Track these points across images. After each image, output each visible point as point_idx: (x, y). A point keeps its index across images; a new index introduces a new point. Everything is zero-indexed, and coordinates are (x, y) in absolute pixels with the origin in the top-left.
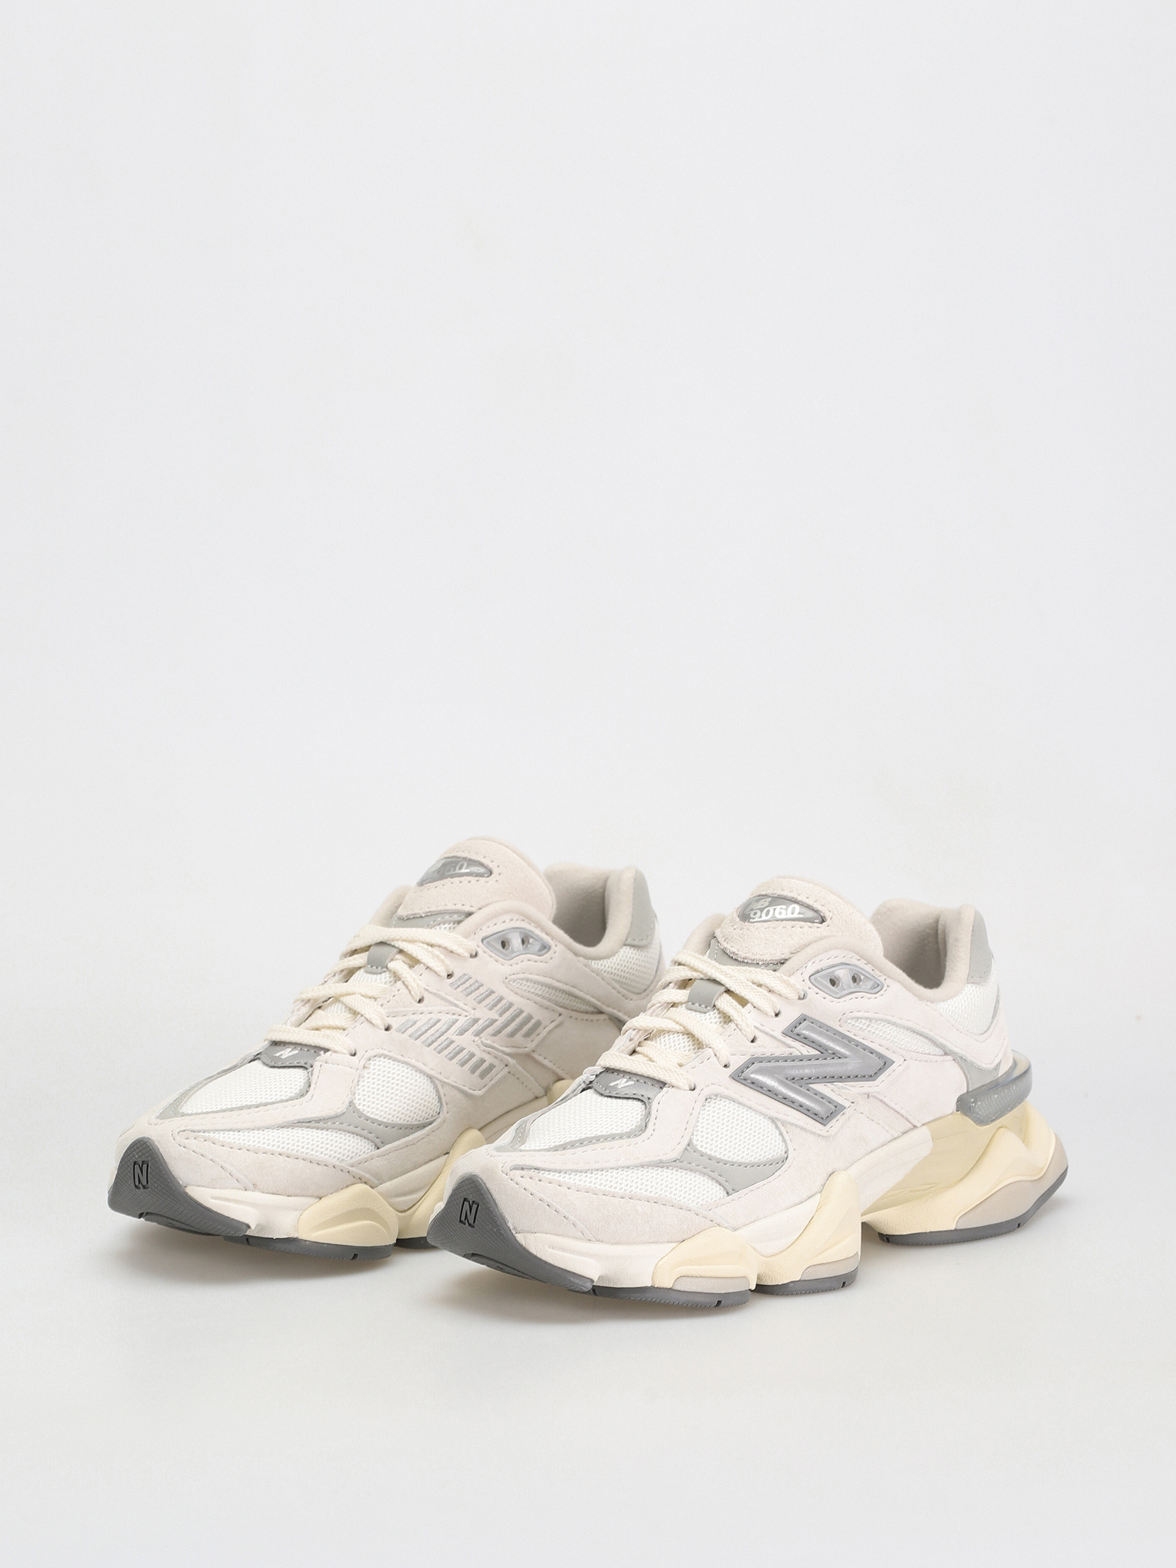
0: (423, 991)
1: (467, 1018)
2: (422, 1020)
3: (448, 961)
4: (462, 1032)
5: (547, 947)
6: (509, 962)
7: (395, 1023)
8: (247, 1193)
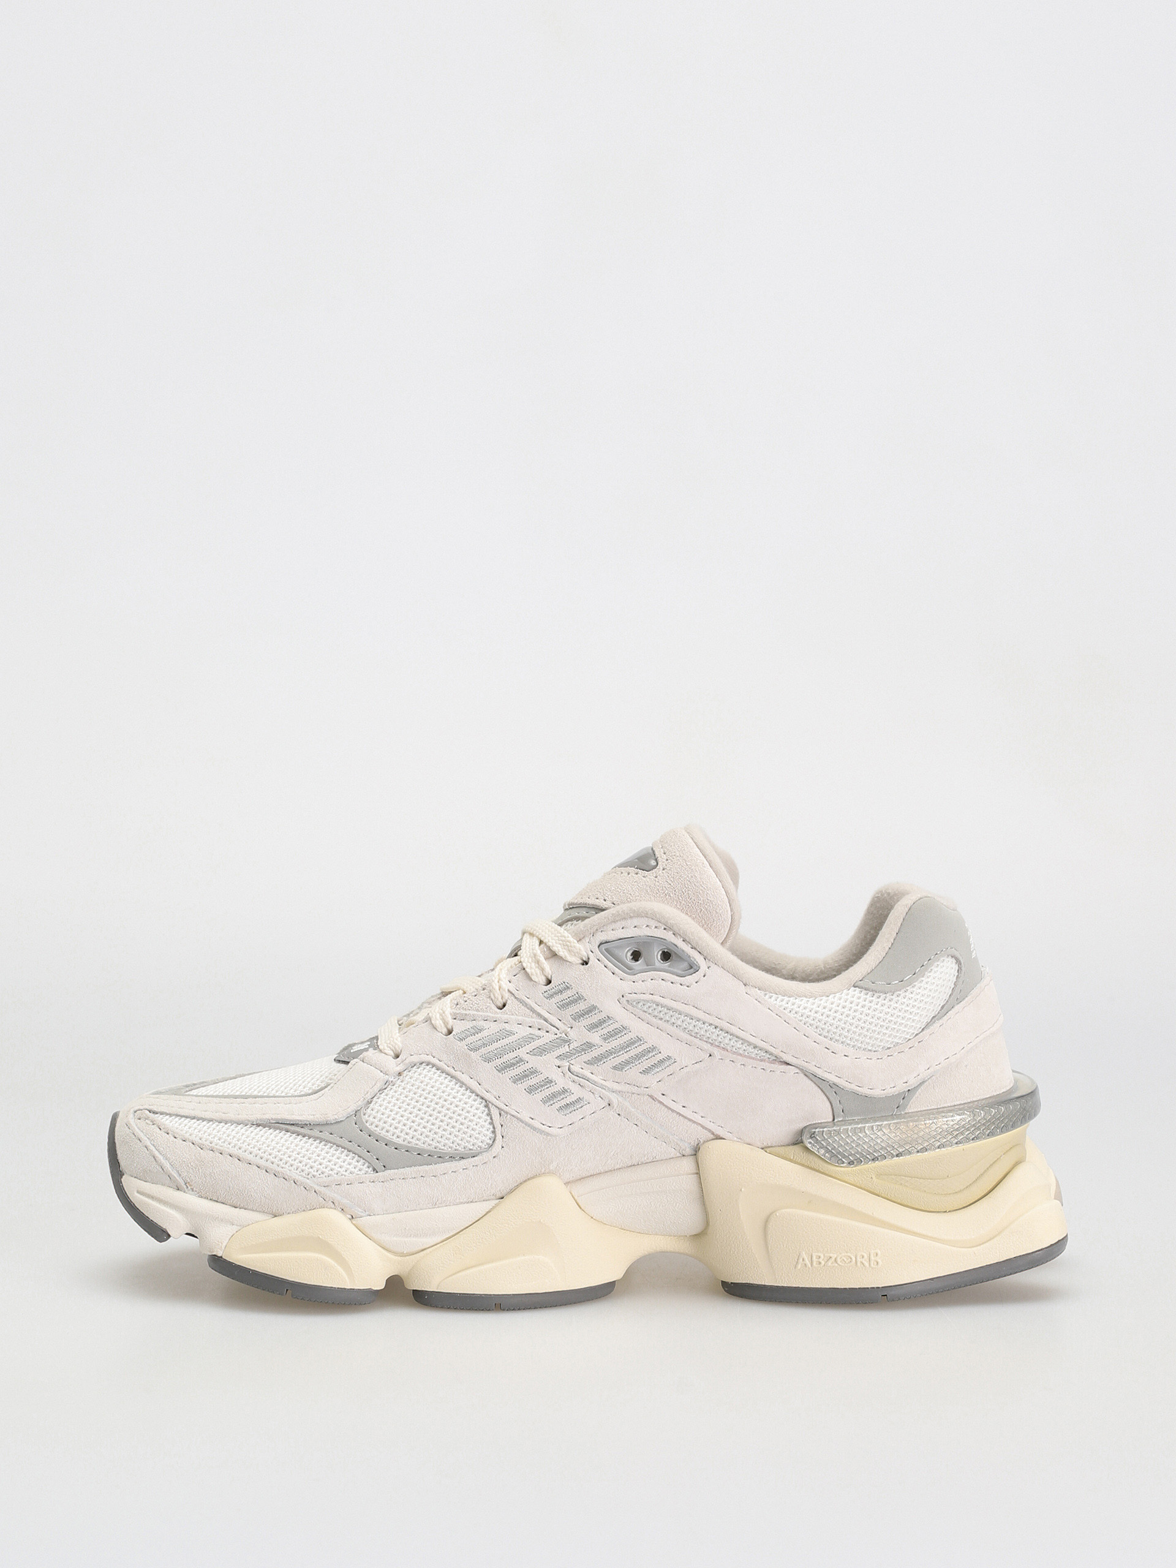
0: (507, 995)
1: (557, 1036)
2: (491, 1029)
3: (547, 965)
4: (541, 1051)
5: (695, 967)
6: (633, 978)
7: (459, 1027)
8: (178, 1192)
